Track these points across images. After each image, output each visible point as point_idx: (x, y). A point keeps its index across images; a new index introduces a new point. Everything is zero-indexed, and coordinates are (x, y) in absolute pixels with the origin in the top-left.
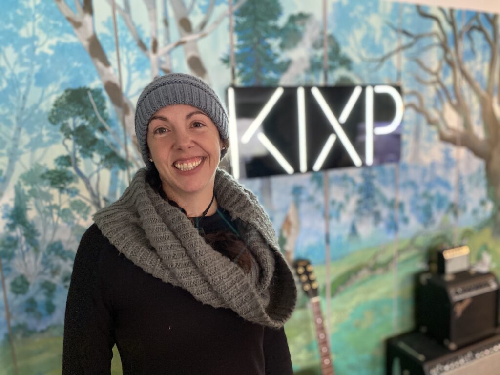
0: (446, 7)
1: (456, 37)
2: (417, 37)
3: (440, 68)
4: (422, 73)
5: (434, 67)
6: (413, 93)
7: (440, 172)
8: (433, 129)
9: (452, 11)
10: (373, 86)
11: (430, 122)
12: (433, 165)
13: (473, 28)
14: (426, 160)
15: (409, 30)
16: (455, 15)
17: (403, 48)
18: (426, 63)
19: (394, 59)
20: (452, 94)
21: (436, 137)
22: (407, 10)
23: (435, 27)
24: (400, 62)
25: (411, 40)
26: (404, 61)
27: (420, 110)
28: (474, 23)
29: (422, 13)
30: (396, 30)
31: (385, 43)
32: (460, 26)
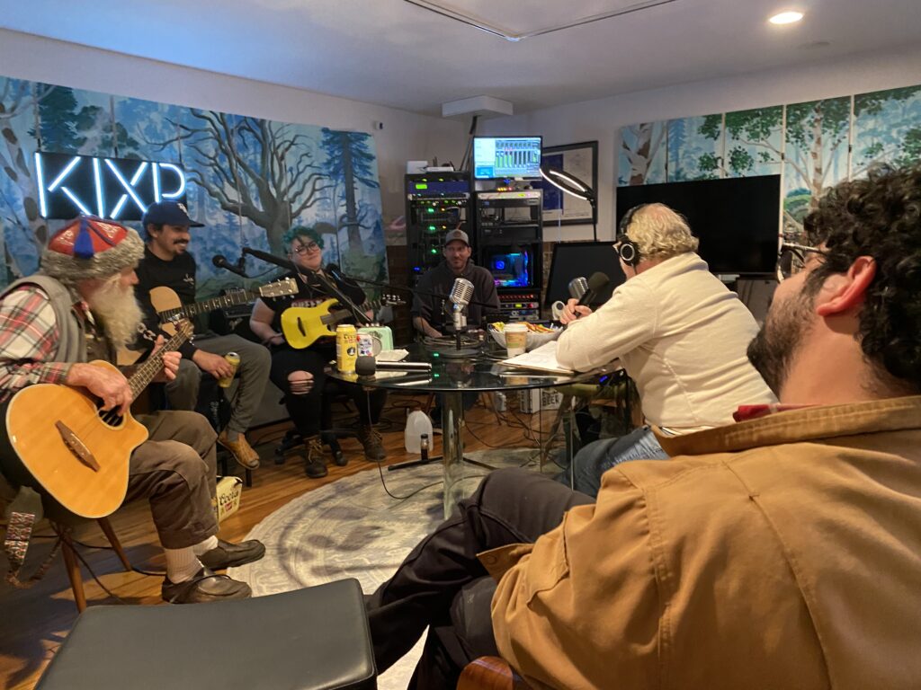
0: (217, 111)
1: (228, 134)
2: (194, 131)
3: (217, 154)
4: (201, 157)
5: (212, 154)
6: (194, 171)
7: (225, 234)
8: (216, 199)
9: (221, 114)
10: (158, 163)
11: (212, 194)
12: (217, 226)
13: (243, 128)
14: (212, 223)
15: (185, 125)
16: (225, 117)
17: (182, 138)
18: (204, 151)
19: (175, 144)
20: (229, 174)
21: (219, 206)
22: (183, 111)
23: (209, 125)
24: (180, 147)
25: (189, 133)
26: (184, 147)
27: (202, 184)
28: (243, 124)
29: (196, 114)
30: (174, 125)
31: (166, 132)
32: (231, 126)
